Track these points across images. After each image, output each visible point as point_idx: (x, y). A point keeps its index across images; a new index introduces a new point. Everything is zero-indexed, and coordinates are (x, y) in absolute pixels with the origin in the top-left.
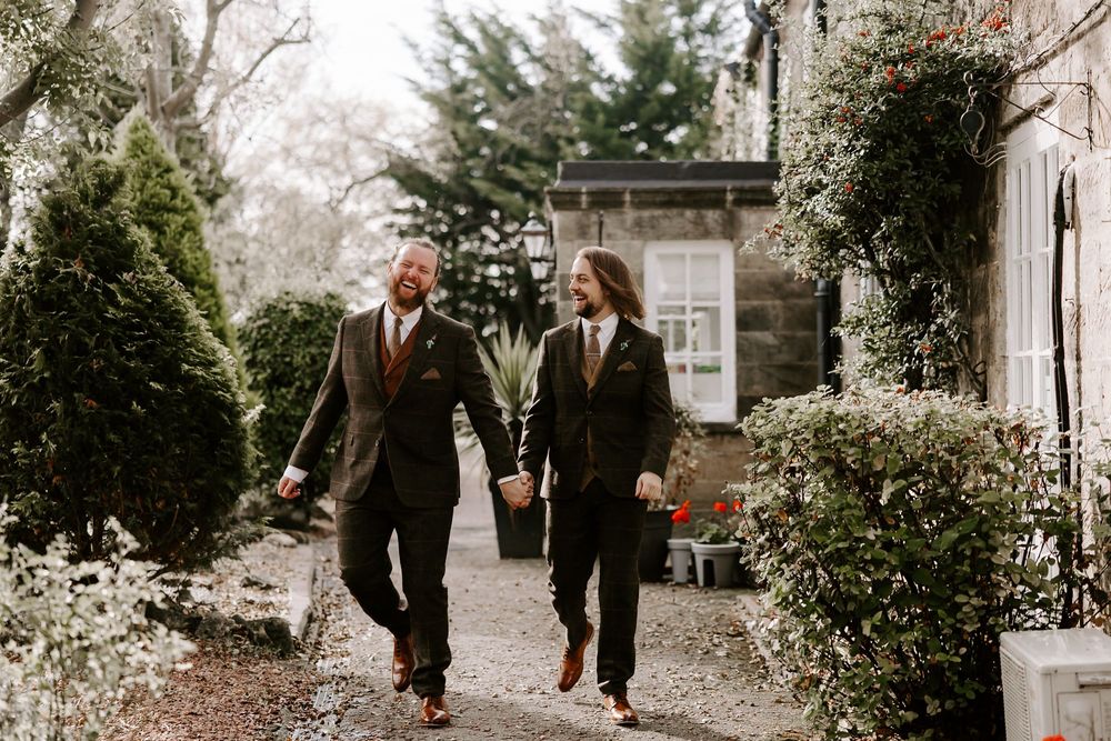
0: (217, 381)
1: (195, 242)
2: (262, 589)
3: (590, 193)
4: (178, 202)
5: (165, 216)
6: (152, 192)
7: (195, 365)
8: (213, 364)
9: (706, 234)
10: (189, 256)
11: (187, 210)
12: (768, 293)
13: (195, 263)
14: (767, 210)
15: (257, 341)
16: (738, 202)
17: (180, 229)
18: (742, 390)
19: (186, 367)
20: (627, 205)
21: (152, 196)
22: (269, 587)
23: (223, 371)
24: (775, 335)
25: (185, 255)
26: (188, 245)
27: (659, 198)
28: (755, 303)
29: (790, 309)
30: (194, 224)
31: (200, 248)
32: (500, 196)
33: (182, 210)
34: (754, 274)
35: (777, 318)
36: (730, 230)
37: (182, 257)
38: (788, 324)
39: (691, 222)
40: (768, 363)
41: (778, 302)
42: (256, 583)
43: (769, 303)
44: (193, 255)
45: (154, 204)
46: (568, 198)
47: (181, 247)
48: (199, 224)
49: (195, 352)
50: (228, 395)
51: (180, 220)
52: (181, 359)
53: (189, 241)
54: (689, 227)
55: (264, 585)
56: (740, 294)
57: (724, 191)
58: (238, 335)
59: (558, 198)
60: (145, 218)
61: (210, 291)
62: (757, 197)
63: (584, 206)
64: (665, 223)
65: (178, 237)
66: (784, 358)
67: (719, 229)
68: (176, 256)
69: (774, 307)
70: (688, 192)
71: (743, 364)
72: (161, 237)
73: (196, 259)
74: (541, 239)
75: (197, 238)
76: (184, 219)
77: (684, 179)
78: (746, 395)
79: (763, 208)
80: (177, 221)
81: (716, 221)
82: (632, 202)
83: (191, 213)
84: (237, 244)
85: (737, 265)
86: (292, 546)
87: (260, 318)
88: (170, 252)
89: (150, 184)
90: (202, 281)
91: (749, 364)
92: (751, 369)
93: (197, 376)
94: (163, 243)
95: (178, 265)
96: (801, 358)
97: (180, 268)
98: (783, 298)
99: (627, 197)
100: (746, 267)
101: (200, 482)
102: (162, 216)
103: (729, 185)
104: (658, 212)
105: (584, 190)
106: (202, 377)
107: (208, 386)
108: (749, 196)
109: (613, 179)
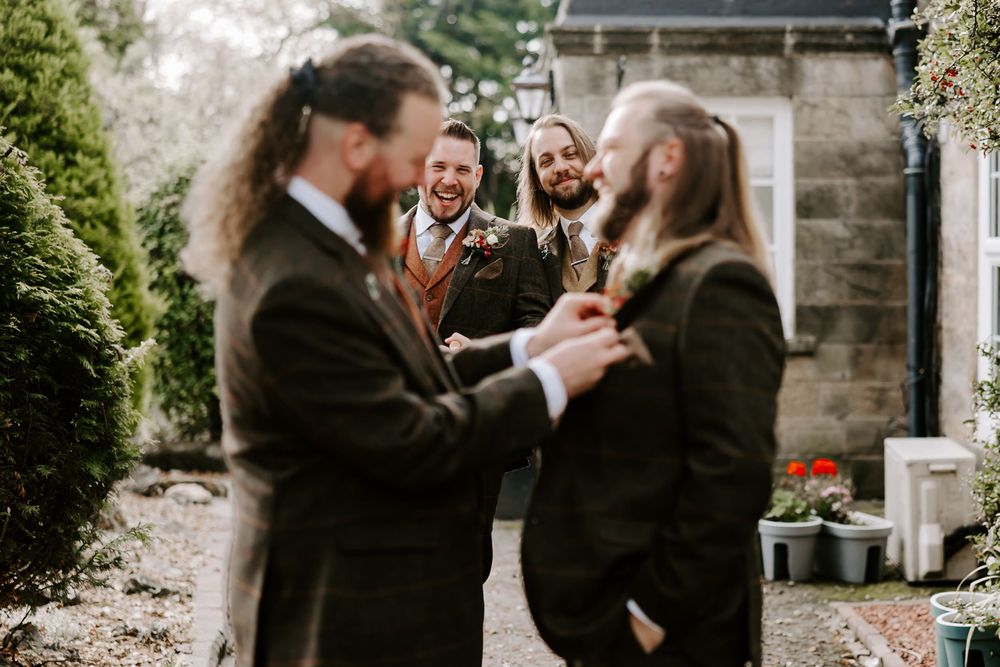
0: (76, 308)
1: (79, 93)
2: (154, 596)
3: (606, 33)
4: (55, 40)
5: (38, 57)
6: (21, 24)
7: (39, 284)
8: (70, 280)
9: (758, 89)
10: (69, 112)
11: (68, 49)
12: (838, 168)
13: (77, 121)
14: (837, 58)
15: (165, 224)
16: (801, 48)
17: (58, 75)
18: (802, 296)
19: (23, 287)
20: (655, 49)
21: (20, 31)
22: (164, 593)
23: (86, 292)
24: (845, 225)
25: (64, 111)
26: (68, 98)
27: (697, 41)
28: (821, 182)
29: (866, 190)
30: (77, 70)
31: (85, 102)
32: (453, 51)
33: (61, 51)
34: (820, 143)
35: (848, 201)
36: (789, 84)
37: (59, 113)
38: (864, 210)
39: (737, 73)
40: (835, 261)
41: (850, 181)
42: (146, 588)
43: (838, 182)
44: (76, 112)
45: (22, 41)
46: (576, 39)
47: (59, 99)
48: (84, 70)
49: (40, 262)
50: (92, 332)
51: (58, 63)
52: (17, 274)
53: (70, 92)
54: (735, 80)
55: (158, 591)
56: (800, 170)
57: (782, 32)
58: (137, 217)
59: (564, 40)
60: (10, 60)
61: (99, 160)
62: (826, 41)
63: (598, 49)
64: (704, 74)
65: (55, 86)
66: (857, 255)
67: (774, 82)
68: (53, 113)
69: (845, 188)
70: (735, 33)
71: (803, 262)
72: (32, 87)
73: (80, 116)
74: (540, 94)
75: (82, 88)
76: (64, 62)
77: (730, 14)
78: (808, 303)
79: (833, 55)
80: (51, 66)
81: (771, 72)
82: (661, 46)
83: (72, 55)
84: (149, 100)
85: (797, 131)
86: (205, 503)
87: (168, 195)
88: (43, 106)
89: (17, 14)
90: (87, 146)
91: (811, 263)
92: (814, 269)
93: (43, 302)
94: (34, 93)
95: (55, 124)
96: (879, 256)
97: (58, 128)
98: (858, 175)
99: (655, 39)
100: (808, 133)
101: (45, 471)
102: (33, 57)
103: (789, 23)
104: (694, 60)
105: (598, 28)
106: (52, 302)
107: (63, 317)
108: (814, 40)
109: (636, 13)
